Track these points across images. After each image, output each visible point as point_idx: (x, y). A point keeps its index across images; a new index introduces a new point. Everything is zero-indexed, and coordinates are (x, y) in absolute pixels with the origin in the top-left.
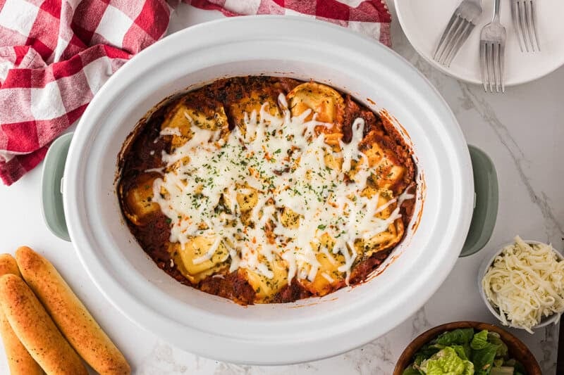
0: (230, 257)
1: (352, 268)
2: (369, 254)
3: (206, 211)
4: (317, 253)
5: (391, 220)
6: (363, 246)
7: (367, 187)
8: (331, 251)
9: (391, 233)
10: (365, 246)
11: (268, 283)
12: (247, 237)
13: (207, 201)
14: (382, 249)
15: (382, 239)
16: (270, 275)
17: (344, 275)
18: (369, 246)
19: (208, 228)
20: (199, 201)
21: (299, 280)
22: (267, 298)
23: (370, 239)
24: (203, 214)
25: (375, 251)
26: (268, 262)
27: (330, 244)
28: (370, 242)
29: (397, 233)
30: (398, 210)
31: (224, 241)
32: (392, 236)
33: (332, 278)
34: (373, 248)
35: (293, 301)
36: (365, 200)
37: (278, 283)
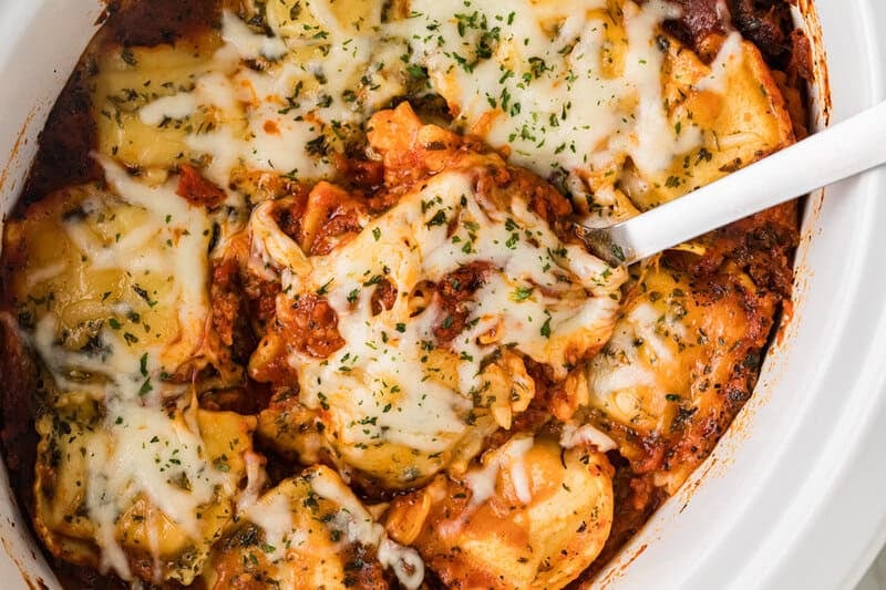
0: (269, 33)
1: (35, 355)
2: (45, 427)
3: (434, 41)
4: (132, 281)
5: (106, 536)
6: (74, 419)
7: (234, 518)
8: (115, 325)
9: (68, 519)
10: (73, 426)
11: (133, 95)
12: (293, 114)
13: (462, 61)
14: (39, 468)
15: (68, 481)
16: (151, 114)
17: (29, 324)
18: (67, 437)
19: (384, 19)
20: (472, 35)
21: (91, 189)
22: (95, 71)
23: (83, 451)
24: (432, 28)
25: (43, 446)
26: (189, 130)
27: (136, 330)
28: (76, 445)
29: (59, 535)
30: (124, 571)
31: (321, 41)
32: (58, 516)
33: (39, 283)
34: (53, 444)
35: (43, 138)
36: (201, 491)
37: (116, 123)
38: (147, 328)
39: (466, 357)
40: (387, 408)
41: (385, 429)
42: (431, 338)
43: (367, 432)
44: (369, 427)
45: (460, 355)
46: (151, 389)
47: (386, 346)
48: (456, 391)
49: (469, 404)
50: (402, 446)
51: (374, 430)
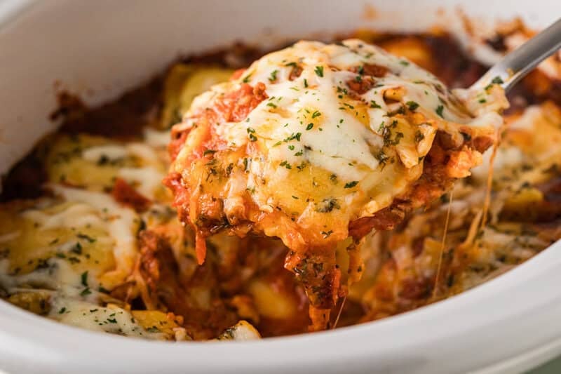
8: (61, 256)
38: (88, 256)
39: (374, 106)
40: (310, 127)
41: (308, 148)
42: (344, 87)
43: (292, 148)
44: (294, 143)
45: (370, 103)
46: (90, 293)
47: (306, 90)
48: (368, 128)
49: (379, 142)
50: (321, 170)
51: (298, 146)
